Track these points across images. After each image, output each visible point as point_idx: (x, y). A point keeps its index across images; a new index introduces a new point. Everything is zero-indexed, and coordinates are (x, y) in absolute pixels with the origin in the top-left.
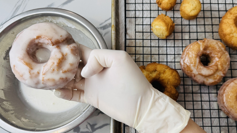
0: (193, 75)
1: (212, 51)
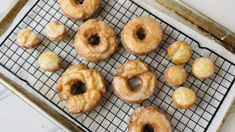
0: (99, 58)
1: (91, 32)
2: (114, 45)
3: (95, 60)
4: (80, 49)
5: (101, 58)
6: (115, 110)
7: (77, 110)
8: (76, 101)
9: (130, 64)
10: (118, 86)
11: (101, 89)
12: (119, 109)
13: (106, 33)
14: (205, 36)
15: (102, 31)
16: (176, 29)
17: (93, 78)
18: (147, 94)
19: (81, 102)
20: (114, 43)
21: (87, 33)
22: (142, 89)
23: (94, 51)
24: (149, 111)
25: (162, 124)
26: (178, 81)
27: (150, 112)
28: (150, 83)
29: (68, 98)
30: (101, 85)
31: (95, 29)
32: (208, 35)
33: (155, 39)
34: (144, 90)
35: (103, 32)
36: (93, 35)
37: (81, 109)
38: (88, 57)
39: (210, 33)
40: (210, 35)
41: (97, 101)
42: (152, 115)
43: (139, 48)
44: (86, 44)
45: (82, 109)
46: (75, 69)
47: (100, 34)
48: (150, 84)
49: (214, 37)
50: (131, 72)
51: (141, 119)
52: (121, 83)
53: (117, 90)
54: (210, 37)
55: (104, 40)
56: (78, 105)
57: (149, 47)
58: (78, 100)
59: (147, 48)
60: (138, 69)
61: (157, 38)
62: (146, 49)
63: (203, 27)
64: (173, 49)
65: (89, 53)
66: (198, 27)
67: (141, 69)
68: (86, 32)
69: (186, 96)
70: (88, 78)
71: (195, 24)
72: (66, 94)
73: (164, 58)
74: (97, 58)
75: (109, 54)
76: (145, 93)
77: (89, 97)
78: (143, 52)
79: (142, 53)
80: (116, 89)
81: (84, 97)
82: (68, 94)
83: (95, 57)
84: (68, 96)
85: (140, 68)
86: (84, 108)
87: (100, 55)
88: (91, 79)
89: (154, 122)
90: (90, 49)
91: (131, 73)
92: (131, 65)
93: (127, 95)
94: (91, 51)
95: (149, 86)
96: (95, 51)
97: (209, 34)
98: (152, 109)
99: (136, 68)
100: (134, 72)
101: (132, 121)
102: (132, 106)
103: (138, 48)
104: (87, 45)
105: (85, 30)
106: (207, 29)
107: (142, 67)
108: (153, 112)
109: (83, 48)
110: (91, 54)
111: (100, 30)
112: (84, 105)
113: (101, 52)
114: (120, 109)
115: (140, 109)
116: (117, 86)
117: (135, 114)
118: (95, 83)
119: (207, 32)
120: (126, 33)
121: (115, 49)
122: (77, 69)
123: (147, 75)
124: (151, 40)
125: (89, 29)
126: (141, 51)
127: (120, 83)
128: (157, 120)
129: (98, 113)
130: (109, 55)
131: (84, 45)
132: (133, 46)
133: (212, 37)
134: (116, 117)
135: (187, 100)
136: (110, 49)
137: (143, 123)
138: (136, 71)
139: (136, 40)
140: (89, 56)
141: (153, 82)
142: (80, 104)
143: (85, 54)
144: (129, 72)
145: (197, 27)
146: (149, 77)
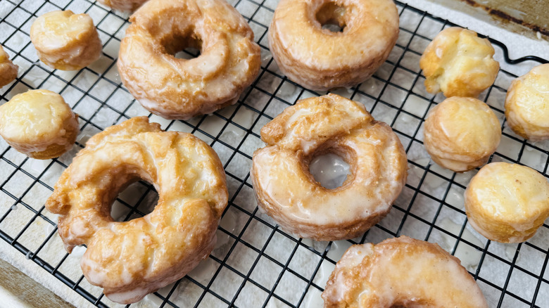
0: (201, 97)
1: (172, 21)
2: (246, 55)
3: (188, 104)
4: (134, 72)
5: (205, 95)
6: (265, 273)
7: (120, 272)
8: (117, 240)
9: (306, 106)
10: (271, 178)
11: (211, 192)
12: (282, 269)
13: (218, 21)
14: (515, 32)
15: (208, 16)
16: (430, 16)
17: (179, 155)
18: (379, 196)
19: (135, 241)
20: (249, 51)
21: (157, 23)
22: (359, 180)
23: (180, 72)
24: (395, 253)
25: (452, 299)
26: (476, 142)
27: (399, 257)
28: (383, 158)
29: (87, 229)
30: (209, 179)
31: (182, 10)
32: (523, 30)
33: (377, 22)
34: (367, 183)
35: (210, 18)
36: (179, 32)
37: (135, 270)
38: (161, 95)
39: (527, 25)
40: (528, 29)
41: (195, 237)
42: (409, 266)
43: (330, 53)
44: (155, 54)
45: (140, 268)
46: (118, 134)
47: (201, 28)
48: (383, 162)
49: (541, 32)
50: (312, 127)
51: (371, 285)
52: (281, 166)
53: (269, 192)
54: (530, 35)
55: (213, 40)
56: (124, 254)
57: (361, 49)
58: (122, 236)
59: (356, 52)
60: (334, 115)
61: (383, 21)
62: (353, 54)
63: (505, 9)
64: (440, 47)
65: (166, 80)
66: (489, 11)
67: (345, 115)
68: (155, 19)
69: (518, 185)
70: (161, 155)
71: (478, 6)
72: (83, 219)
73: (410, 92)
74: (194, 98)
75: (234, 83)
76: (370, 194)
77: (167, 223)
78: (345, 63)
79: (341, 67)
80: (264, 187)
81: (147, 226)
82: (90, 215)
83: (186, 94)
84: (87, 225)
85: (341, 113)
86: (146, 265)
87: (202, 85)
88: (171, 156)
89: (422, 291)
90: (169, 66)
91: (313, 131)
92: (309, 109)
93: (306, 203)
94: (171, 74)
95: (379, 168)
96: (185, 72)
97: (525, 27)
98: (406, 244)
99: (327, 113)
100: (322, 127)
101: (334, 299)
102: (326, 253)
103: (327, 53)
104: (159, 55)
105: (153, 15)
106: (517, 14)
107: (348, 110)
108: (410, 253)
109: (145, 66)
110: (170, 84)
111: (200, 13)
112: (146, 252)
113: (204, 75)
114: (286, 268)
115: (360, 252)
116: (268, 178)
117: (345, 274)
118: (189, 173)
119: (520, 22)
120: (283, 18)
121: (251, 68)
122: (124, 133)
123: (368, 136)
124: (365, 28)
125: (165, 11)
126: (336, 62)
127: (277, 164)
128: (430, 282)
129: (207, 290)
130: (233, 87)
131: (147, 58)
132: (309, 50)
133: (535, 35)
134: (272, 298)
135: (525, 199)
136: (236, 69)
137: (378, 302)
138: (329, 122)
139: (315, 30)
140: (164, 90)
141: (392, 155)
142: (133, 248)
143: (153, 87)
144: (306, 129)
145: (487, 12)
146: (376, 139)
